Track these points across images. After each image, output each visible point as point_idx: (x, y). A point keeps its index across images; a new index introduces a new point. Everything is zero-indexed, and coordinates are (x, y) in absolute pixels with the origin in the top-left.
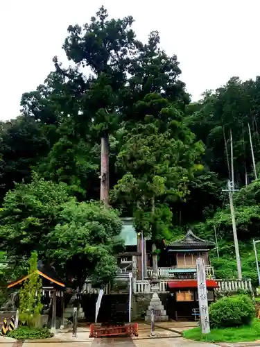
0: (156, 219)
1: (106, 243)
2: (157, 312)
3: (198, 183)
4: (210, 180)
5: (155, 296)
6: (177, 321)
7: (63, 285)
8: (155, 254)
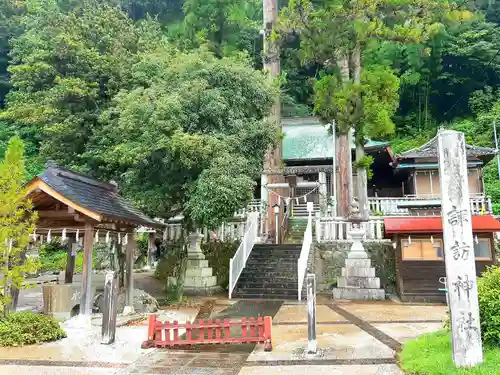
0: (362, 94)
1: (229, 129)
2: (358, 281)
3: (461, 45)
4: (487, 38)
5: (358, 249)
6: (403, 302)
7: (97, 217)
8: (361, 166)
